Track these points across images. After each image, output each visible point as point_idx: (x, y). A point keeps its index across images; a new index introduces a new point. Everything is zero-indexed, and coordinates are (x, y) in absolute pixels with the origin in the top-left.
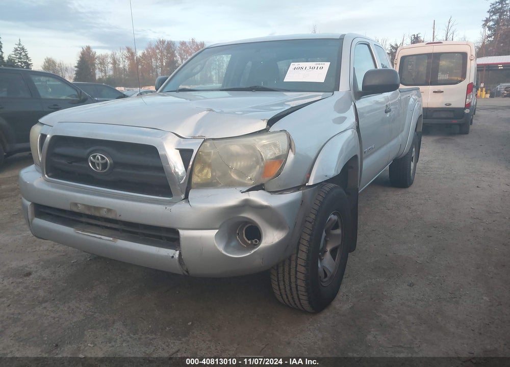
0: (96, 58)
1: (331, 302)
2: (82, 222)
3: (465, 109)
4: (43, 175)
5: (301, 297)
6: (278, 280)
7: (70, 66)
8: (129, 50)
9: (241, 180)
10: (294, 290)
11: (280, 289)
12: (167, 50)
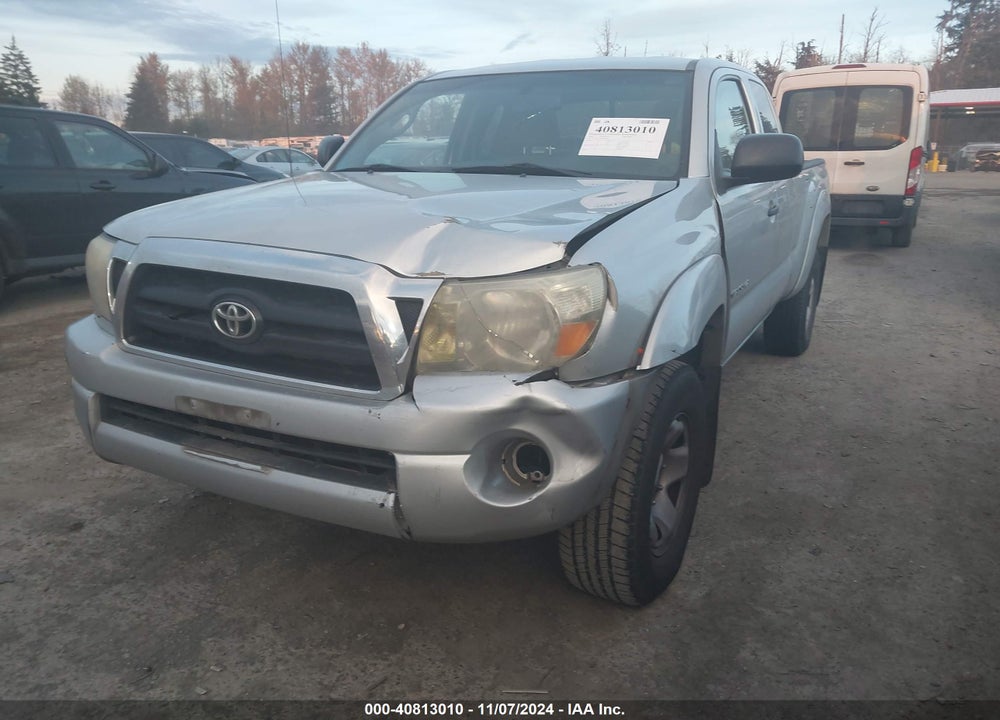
0: (169, 79)
1: (668, 584)
2: (197, 433)
3: (904, 198)
4: (119, 340)
5: (617, 578)
6: (573, 547)
7: (115, 93)
8: (235, 62)
9: (514, 359)
10: (604, 565)
11: (575, 563)
12: (312, 65)
